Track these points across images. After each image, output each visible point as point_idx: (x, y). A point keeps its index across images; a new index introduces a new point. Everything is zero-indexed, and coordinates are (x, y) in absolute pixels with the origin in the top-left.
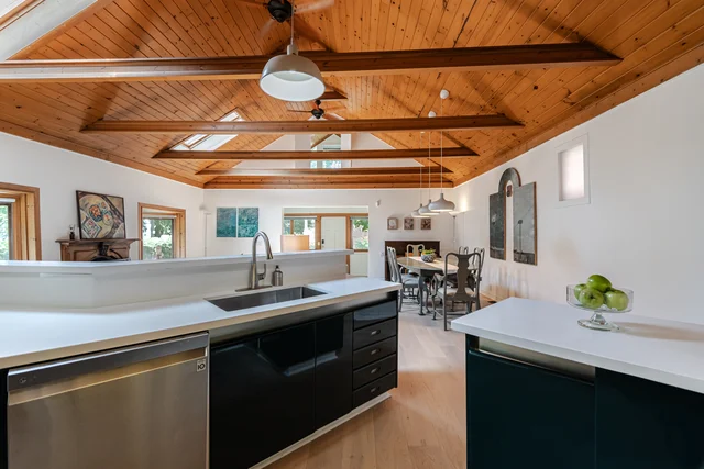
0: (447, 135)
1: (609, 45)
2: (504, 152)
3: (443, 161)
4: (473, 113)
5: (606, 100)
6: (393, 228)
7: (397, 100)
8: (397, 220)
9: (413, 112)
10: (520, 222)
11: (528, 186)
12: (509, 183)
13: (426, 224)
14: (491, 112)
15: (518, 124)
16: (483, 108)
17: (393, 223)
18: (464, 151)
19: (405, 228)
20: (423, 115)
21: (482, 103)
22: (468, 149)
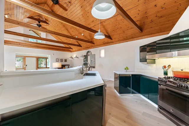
0: (77, 42)
1: (112, 38)
2: (88, 48)
3: (71, 46)
4: (86, 40)
5: (108, 44)
6: (57, 61)
7: (68, 31)
8: (58, 60)
9: (71, 35)
10: (92, 61)
11: (93, 55)
12: (89, 53)
13: (66, 61)
14: (90, 40)
15: (94, 44)
16: (89, 39)
17: (57, 60)
18: (80, 46)
19: (61, 61)
20: (74, 36)
21: (90, 39)
22: (80, 45)
